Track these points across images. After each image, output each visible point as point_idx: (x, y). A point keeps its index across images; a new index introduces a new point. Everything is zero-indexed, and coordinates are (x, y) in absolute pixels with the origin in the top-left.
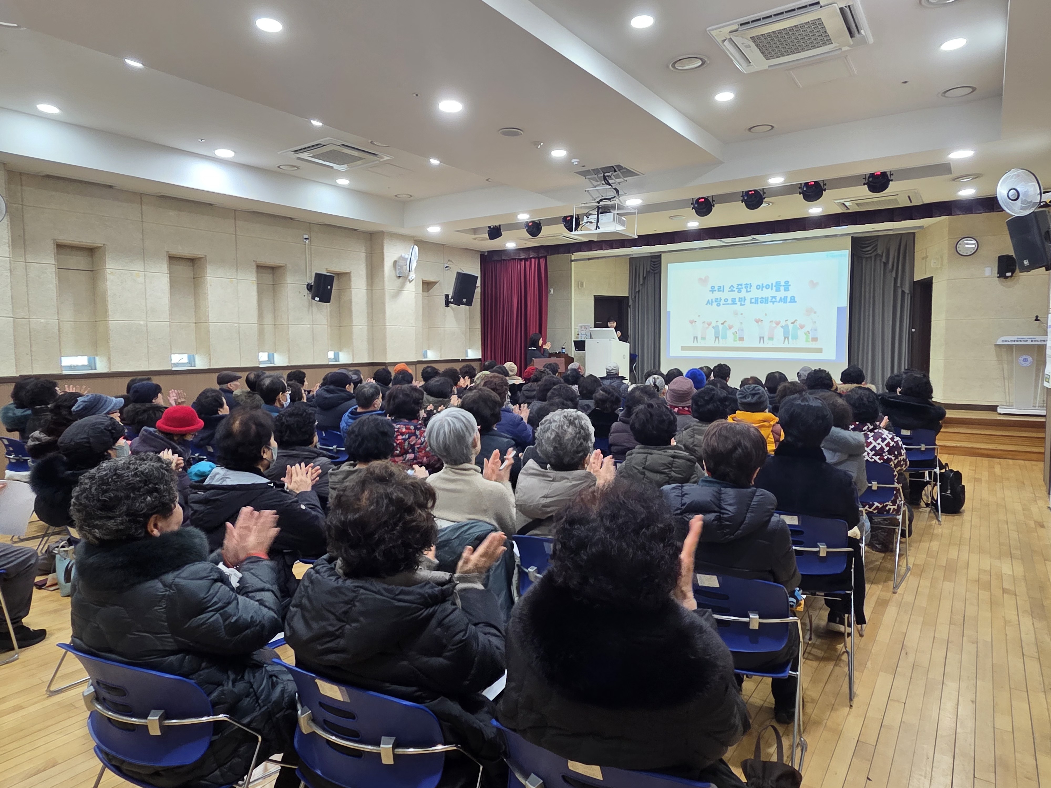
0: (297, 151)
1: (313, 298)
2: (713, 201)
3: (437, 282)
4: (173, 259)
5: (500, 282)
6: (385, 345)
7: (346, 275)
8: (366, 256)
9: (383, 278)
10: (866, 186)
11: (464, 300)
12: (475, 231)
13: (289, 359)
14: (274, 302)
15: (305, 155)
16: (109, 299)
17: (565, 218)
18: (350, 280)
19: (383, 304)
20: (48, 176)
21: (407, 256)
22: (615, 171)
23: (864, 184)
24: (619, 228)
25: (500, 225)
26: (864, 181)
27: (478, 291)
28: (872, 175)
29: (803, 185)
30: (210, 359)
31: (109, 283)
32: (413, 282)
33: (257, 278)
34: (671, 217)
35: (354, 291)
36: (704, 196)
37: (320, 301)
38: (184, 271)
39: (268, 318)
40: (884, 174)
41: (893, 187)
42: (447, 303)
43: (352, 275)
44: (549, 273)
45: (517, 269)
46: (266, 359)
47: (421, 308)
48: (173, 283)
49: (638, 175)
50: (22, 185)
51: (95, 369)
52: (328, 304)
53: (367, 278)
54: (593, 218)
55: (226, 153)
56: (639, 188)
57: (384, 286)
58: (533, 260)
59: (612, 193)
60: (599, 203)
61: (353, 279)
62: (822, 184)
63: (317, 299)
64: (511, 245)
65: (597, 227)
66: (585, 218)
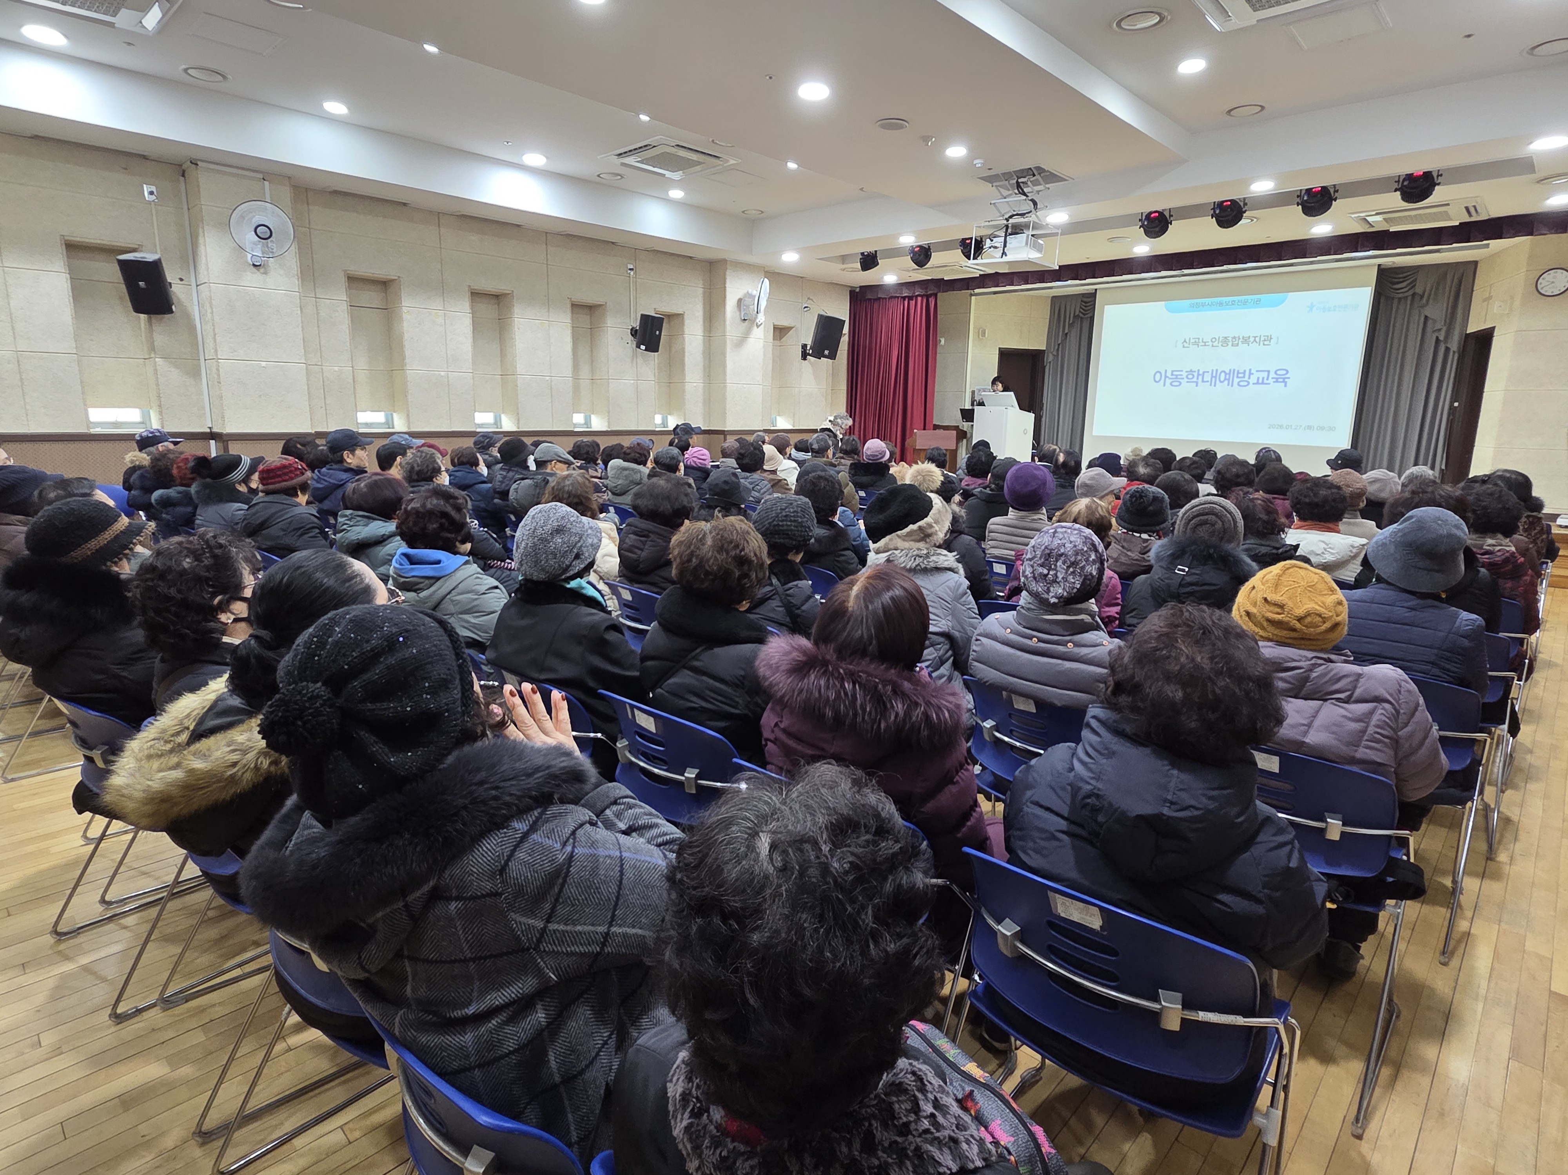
0: (621, 154)
1: (638, 347)
2: (1171, 216)
3: (792, 328)
4: (476, 295)
5: (877, 328)
6: (725, 408)
7: (679, 317)
8: (704, 293)
9: (725, 321)
10: (1398, 193)
11: (826, 352)
12: (844, 259)
13: (609, 422)
14: (592, 351)
15: (631, 160)
16: (406, 343)
17: (964, 240)
18: (682, 323)
19: (724, 354)
20: (336, 192)
21: (754, 293)
22: (1034, 175)
23: (1395, 191)
24: (1033, 255)
25: (876, 251)
26: (1396, 186)
27: (845, 340)
28: (1409, 177)
29: (1303, 192)
30: (518, 420)
31: (405, 324)
32: (762, 326)
33: (572, 320)
34: (1111, 240)
35: (687, 338)
36: (1158, 209)
37: (646, 350)
38: (488, 310)
39: (585, 372)
40: (1428, 175)
41: (1439, 194)
42: (804, 356)
43: (686, 317)
44: (939, 317)
45: (896, 311)
46: (582, 421)
47: (771, 362)
48: (477, 326)
49: (1065, 180)
50: (308, 204)
51: (393, 428)
52: (656, 354)
53: (704, 322)
54: (999, 242)
55: (535, 159)
56: (1065, 199)
57: (724, 331)
58: (919, 299)
59: (1029, 206)
60: (1008, 220)
61: (687, 322)
62: (1332, 191)
63: (643, 347)
64: (890, 279)
65: (1004, 253)
66: (988, 240)
